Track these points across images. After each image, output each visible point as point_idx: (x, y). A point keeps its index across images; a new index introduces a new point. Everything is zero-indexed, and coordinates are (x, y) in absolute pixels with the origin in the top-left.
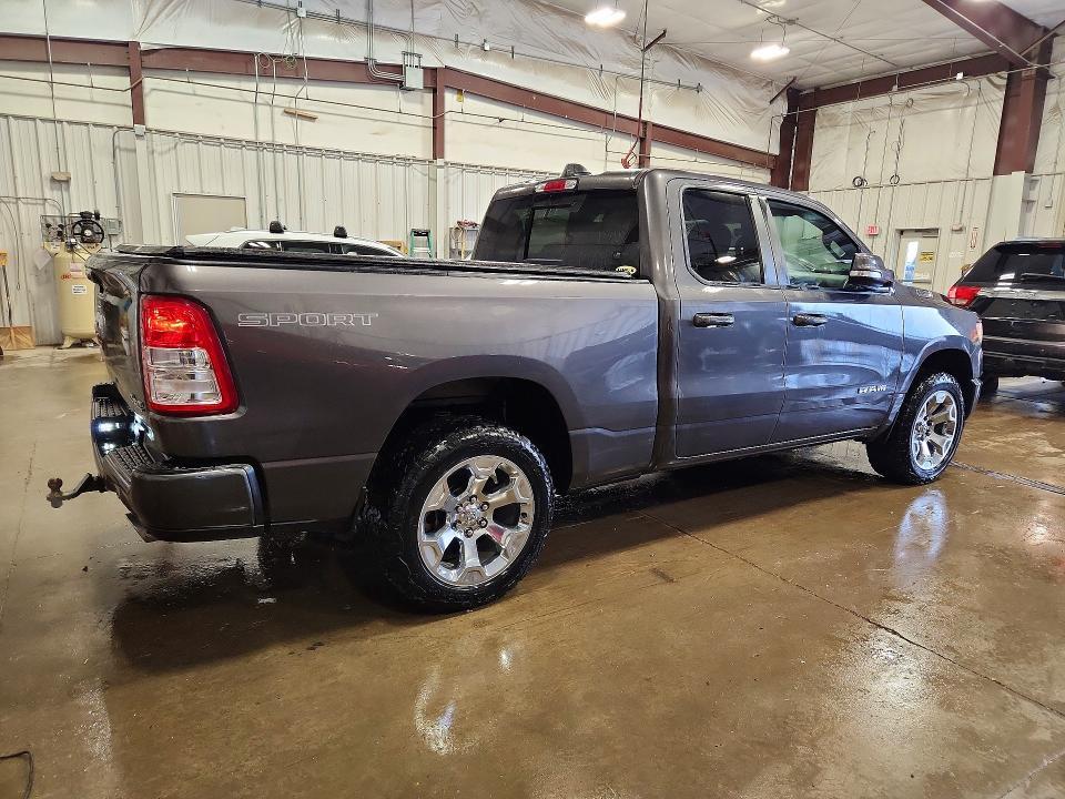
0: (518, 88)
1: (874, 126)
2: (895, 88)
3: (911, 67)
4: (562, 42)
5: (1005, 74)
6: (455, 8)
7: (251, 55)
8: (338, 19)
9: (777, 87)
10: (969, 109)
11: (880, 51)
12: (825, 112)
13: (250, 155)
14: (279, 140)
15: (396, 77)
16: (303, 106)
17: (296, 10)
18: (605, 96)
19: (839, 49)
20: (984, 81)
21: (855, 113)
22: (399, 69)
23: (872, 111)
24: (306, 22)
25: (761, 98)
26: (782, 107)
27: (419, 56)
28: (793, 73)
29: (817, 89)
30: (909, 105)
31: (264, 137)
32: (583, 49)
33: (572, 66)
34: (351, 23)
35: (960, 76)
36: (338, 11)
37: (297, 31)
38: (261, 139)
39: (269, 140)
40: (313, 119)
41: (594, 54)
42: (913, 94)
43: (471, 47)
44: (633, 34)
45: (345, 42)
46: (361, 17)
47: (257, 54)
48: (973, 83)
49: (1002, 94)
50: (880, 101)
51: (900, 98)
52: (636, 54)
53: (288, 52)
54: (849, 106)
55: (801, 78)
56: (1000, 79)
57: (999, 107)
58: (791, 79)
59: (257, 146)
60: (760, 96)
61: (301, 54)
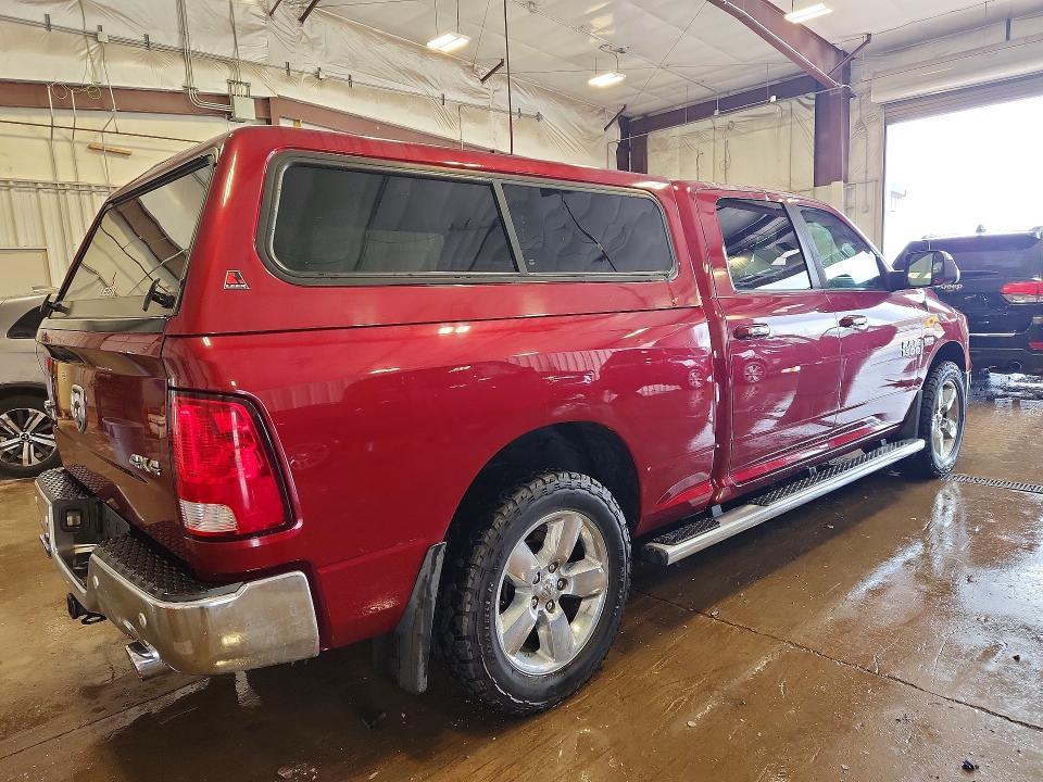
0: (360, 118)
1: (702, 148)
2: (717, 112)
3: (728, 92)
4: (399, 70)
5: (812, 95)
6: (283, 35)
7: (42, 86)
8: (148, 45)
9: (609, 115)
10: (783, 129)
11: (702, 77)
12: (655, 137)
13: (48, 199)
14: (84, 180)
15: (224, 107)
16: (112, 141)
17: (96, 34)
18: (450, 125)
19: (667, 77)
20: (795, 103)
21: (683, 137)
22: (226, 99)
23: (697, 134)
24: (109, 49)
25: (596, 126)
26: (615, 133)
27: (248, 85)
28: (623, 102)
29: (645, 116)
30: (729, 127)
31: (66, 176)
32: (422, 78)
33: (414, 96)
34: (165, 49)
35: (773, 98)
36: (147, 37)
37: (99, 56)
38: (62, 179)
39: (71, 179)
40: (126, 155)
41: (433, 82)
42: (734, 117)
43: (305, 75)
44: (470, 64)
45: (159, 70)
46: (175, 43)
47: (50, 83)
48: (785, 104)
49: (812, 113)
50: (703, 125)
51: (721, 121)
52: (475, 83)
53: (88, 81)
54: (677, 131)
55: (631, 106)
56: (810, 99)
57: (811, 126)
58: (620, 108)
59: (58, 188)
60: (595, 124)
61: (105, 83)
